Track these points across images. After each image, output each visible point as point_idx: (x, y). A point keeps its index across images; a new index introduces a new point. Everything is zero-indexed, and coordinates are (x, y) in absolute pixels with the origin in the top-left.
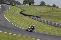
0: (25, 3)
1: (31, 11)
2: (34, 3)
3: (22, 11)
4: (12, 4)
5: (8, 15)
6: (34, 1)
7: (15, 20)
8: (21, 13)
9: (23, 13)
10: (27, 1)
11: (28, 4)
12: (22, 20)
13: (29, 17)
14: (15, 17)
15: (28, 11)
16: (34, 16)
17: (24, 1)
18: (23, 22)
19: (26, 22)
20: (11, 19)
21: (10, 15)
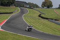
0: (43, 6)
1: (50, 14)
2: (52, 6)
3: (41, 14)
4: (31, 7)
5: (26, 18)
6: (52, 4)
7: (33, 23)
8: (40, 16)
9: (41, 16)
10: (46, 5)
11: (46, 7)
12: (41, 23)
13: (48, 20)
14: (34, 20)
15: (47, 14)
16: (52, 19)
17: (42, 4)
18: (42, 25)
19: (44, 25)
20: (30, 22)
21: (29, 18)
